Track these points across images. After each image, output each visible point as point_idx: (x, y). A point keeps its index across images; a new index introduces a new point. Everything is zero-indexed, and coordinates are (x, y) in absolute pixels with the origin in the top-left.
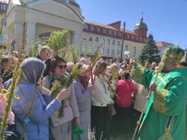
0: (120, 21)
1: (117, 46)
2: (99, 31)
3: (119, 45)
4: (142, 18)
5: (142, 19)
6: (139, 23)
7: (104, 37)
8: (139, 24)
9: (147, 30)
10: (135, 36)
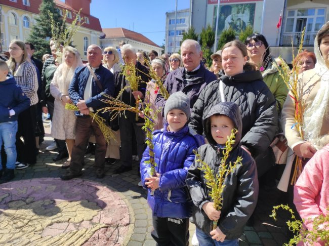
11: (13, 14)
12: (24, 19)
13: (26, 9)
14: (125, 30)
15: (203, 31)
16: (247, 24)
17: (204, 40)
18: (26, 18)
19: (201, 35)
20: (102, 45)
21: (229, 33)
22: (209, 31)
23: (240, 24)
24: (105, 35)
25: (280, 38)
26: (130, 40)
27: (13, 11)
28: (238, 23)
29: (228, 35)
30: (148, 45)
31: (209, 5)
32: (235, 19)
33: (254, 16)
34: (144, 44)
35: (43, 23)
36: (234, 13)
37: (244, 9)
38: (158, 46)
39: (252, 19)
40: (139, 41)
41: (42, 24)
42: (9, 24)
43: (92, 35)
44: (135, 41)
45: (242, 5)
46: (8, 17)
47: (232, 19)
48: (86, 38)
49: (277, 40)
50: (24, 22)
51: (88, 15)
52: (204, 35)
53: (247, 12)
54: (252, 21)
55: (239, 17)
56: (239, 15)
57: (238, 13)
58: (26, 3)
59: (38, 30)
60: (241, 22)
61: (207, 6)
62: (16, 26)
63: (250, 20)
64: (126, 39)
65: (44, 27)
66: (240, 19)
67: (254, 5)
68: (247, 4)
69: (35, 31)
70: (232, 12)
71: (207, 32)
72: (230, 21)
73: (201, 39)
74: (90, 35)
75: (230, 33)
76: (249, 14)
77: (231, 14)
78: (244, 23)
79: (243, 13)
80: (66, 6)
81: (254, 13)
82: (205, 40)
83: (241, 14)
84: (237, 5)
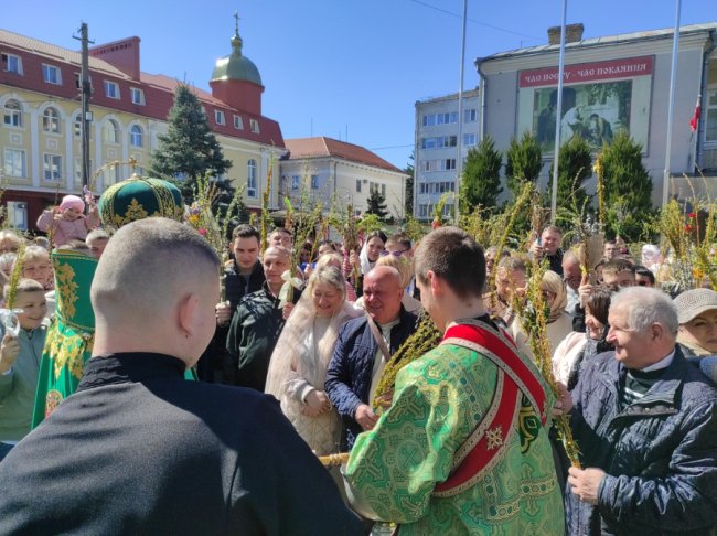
0: (136, 40)
1: (132, 147)
2: (20, 70)
3: (140, 144)
4: (238, 38)
5: (237, 44)
6: (226, 57)
7: (53, 104)
8: (227, 61)
9: (262, 88)
10: (211, 108)
11: (112, 121)
12: (133, 130)
13: (137, 110)
14: (329, 141)
15: (512, 145)
16: (613, 126)
17: (516, 165)
18: (137, 128)
19: (509, 155)
20: (283, 174)
21: (575, 149)
22: (527, 146)
23: (597, 126)
24: (289, 154)
25: (698, 154)
26: (340, 161)
27: (113, 116)
28: (593, 125)
29: (574, 153)
30: (377, 169)
31: (522, 90)
32: (585, 116)
33: (629, 109)
34: (369, 168)
35: (173, 144)
36: (581, 105)
37: (606, 95)
38: (399, 171)
39: (625, 115)
40: (360, 161)
41: (171, 148)
42: (103, 142)
43: (265, 155)
44: (351, 163)
45: (600, 85)
46: (103, 128)
47: (578, 117)
48: (252, 162)
49: (690, 158)
50: (132, 136)
51: (258, 116)
52: (517, 155)
53: (613, 100)
54: (625, 119)
55: (594, 112)
56: (593, 107)
57: (591, 102)
58: (138, 100)
59: (162, 159)
60: (600, 121)
61: (518, 92)
62: (115, 144)
63: (620, 118)
64: (332, 159)
65: (176, 153)
66: (596, 116)
67: (629, 84)
68: (612, 84)
69: (158, 162)
70: (577, 101)
71: (523, 147)
72: (574, 121)
73: (510, 161)
74: (260, 156)
75: (579, 150)
76: (617, 103)
77: (574, 105)
78: (606, 124)
79: (604, 102)
80: (215, 102)
81: (630, 102)
82: (518, 165)
83: (597, 106)
84: (588, 87)
